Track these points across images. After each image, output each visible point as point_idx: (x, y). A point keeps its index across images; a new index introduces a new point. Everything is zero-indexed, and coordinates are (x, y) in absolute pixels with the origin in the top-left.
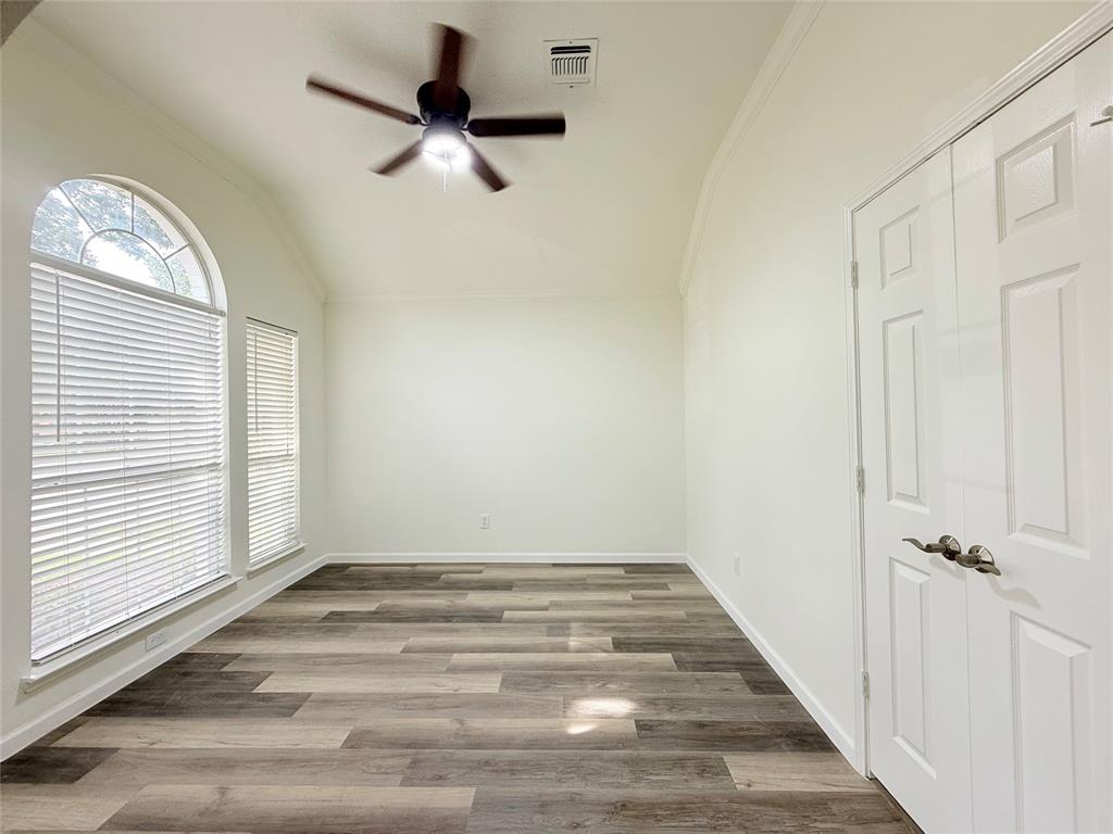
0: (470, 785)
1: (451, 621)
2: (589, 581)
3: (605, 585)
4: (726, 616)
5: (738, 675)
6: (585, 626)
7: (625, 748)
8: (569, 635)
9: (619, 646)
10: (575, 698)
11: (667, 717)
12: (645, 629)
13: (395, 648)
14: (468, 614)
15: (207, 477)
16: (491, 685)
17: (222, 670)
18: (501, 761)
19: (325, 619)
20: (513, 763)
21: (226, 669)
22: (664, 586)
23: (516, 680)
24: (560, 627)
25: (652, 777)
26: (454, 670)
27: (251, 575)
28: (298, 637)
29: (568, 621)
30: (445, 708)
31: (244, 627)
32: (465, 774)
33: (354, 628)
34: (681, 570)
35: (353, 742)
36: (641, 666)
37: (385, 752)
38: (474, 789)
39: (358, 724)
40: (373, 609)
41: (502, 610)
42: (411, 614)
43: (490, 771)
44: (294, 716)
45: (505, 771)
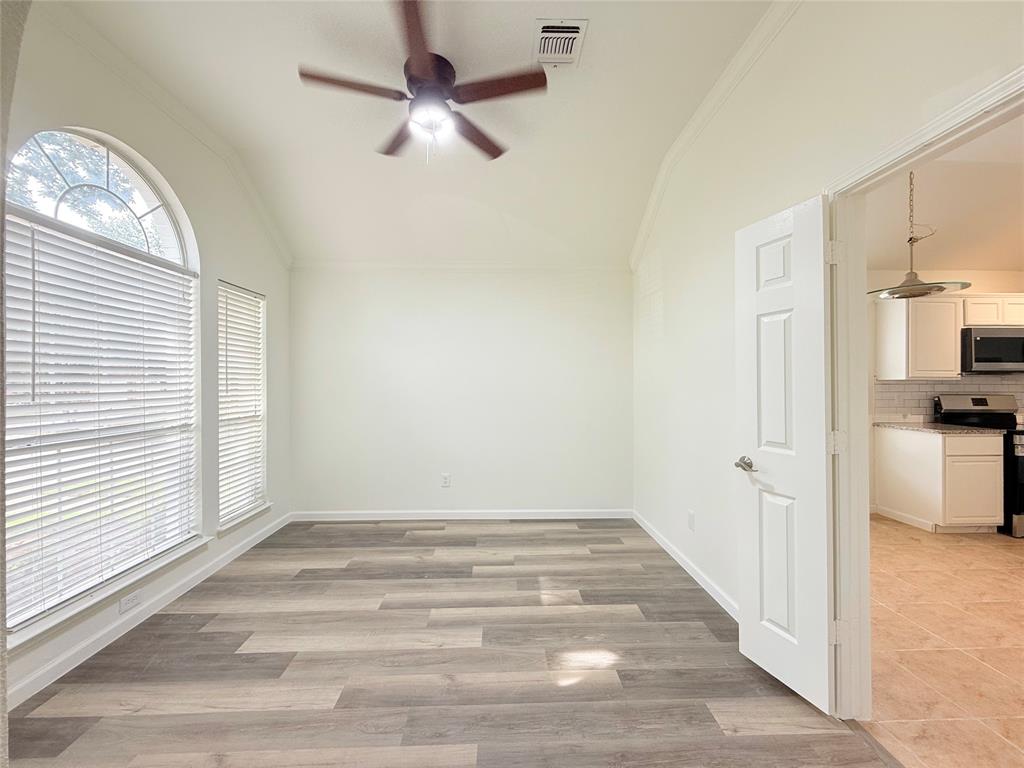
0: (472, 742)
1: (423, 577)
2: (548, 536)
3: (563, 540)
4: (679, 568)
5: (701, 624)
6: (552, 580)
7: (613, 698)
8: (539, 589)
9: (588, 598)
10: (556, 649)
11: (646, 666)
12: (609, 581)
13: (372, 604)
14: (439, 570)
15: (179, 438)
16: (472, 640)
17: (200, 631)
18: (496, 716)
19: (299, 577)
20: (509, 717)
21: (204, 630)
22: (617, 541)
23: (496, 633)
24: (529, 581)
25: (643, 726)
26: (434, 625)
27: (220, 535)
28: (273, 595)
29: (536, 575)
30: (433, 663)
31: (214, 586)
32: (465, 730)
33: (328, 585)
34: (630, 525)
35: (348, 700)
36: (611, 617)
37: (381, 710)
38: (476, 745)
39: (349, 683)
40: (344, 567)
41: (471, 565)
42: (383, 571)
43: (489, 726)
44: (282, 677)
45: (503, 725)
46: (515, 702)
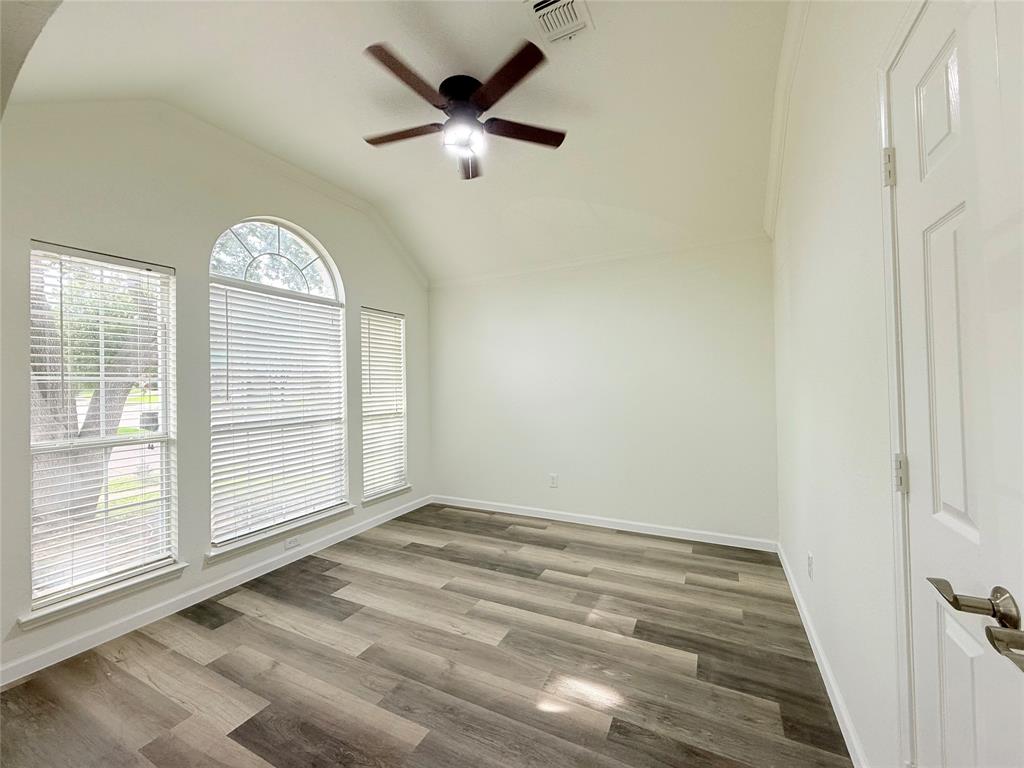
0: (427, 726)
1: (495, 569)
2: (646, 554)
3: (663, 562)
5: (775, 706)
6: (615, 601)
7: (586, 745)
8: (593, 607)
9: (641, 631)
10: (564, 673)
11: (653, 727)
12: (682, 620)
13: (438, 583)
14: (513, 565)
15: (334, 428)
16: (493, 637)
17: (324, 573)
18: (462, 713)
19: (405, 548)
20: (473, 718)
21: (327, 573)
22: (734, 576)
23: (523, 640)
24: (589, 596)
26: (473, 614)
28: (381, 558)
29: (600, 591)
30: (447, 647)
31: (354, 544)
32: (429, 713)
33: (420, 559)
34: (768, 561)
35: (366, 656)
36: (654, 659)
37: (385, 671)
38: (428, 731)
39: (379, 641)
40: (442, 546)
41: (543, 568)
42: (467, 557)
43: (451, 719)
44: (344, 621)
45: (462, 724)
46: (490, 708)
